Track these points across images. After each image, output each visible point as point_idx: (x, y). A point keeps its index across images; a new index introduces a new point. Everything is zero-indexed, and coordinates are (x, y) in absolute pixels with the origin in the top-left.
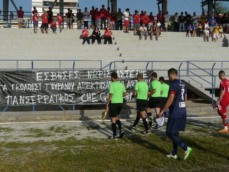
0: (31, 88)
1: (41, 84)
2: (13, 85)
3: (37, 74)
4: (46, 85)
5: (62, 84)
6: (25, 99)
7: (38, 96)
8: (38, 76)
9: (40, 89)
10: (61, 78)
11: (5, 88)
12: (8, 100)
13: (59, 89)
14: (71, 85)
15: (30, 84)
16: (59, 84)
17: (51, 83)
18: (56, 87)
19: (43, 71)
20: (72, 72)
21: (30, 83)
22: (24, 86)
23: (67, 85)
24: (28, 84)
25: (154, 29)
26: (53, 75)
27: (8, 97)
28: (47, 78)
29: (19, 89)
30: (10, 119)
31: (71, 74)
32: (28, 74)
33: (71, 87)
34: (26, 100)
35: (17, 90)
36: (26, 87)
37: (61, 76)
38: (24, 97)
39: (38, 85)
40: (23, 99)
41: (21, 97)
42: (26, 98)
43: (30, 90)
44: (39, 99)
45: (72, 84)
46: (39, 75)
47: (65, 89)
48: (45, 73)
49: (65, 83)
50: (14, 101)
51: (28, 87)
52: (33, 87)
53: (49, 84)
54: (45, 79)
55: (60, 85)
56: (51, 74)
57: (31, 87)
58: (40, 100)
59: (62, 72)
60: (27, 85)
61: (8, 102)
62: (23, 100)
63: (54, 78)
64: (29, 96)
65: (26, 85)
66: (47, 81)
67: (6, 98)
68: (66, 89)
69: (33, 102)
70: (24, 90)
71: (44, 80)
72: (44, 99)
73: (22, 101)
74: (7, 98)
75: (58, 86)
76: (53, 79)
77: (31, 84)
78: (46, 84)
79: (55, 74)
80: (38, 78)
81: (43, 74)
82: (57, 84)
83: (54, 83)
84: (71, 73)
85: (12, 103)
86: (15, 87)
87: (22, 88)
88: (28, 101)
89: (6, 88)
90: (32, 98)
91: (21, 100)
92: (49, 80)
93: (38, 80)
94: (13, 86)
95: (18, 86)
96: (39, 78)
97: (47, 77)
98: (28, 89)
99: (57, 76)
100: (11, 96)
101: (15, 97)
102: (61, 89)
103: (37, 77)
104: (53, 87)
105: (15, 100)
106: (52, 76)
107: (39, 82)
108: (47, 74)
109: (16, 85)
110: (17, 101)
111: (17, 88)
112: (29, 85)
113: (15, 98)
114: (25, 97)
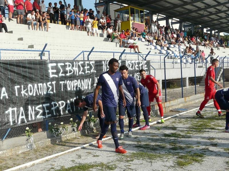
0: (43, 90)
1: (55, 82)
2: (16, 87)
3: (50, 65)
4: (61, 84)
5: (79, 80)
6: (35, 110)
7: (53, 103)
8: (50, 69)
9: (55, 91)
10: (78, 72)
11: (4, 93)
12: (11, 116)
13: (75, 89)
14: (88, 83)
15: (41, 84)
16: (75, 81)
17: (67, 81)
18: (72, 87)
19: (57, 62)
20: (88, 62)
21: (41, 82)
22: (34, 88)
23: (84, 83)
24: (39, 84)
25: (44, 18)
26: (68, 66)
27: (10, 110)
28: (62, 73)
29: (27, 94)
30: (20, 152)
31: (87, 66)
32: (38, 66)
33: (88, 86)
34: (37, 113)
35: (23, 95)
36: (36, 89)
37: (77, 69)
38: (33, 107)
39: (52, 85)
40: (32, 110)
41: (30, 107)
42: (37, 108)
43: (41, 94)
44: (53, 108)
45: (89, 80)
46: (53, 68)
47: (82, 88)
48: (59, 65)
49: (82, 80)
50: (21, 117)
51: (38, 89)
52: (45, 89)
53: (64, 82)
54: (60, 75)
55: (77, 83)
56: (66, 65)
57: (43, 88)
58: (55, 110)
59: (78, 62)
60: (38, 86)
61: (11, 120)
62: (33, 114)
63: (70, 73)
64: (41, 106)
65: (36, 85)
66: (62, 77)
67: (7, 112)
68: (83, 90)
69: (47, 114)
70: (34, 95)
71: (58, 75)
72: (60, 108)
73: (31, 115)
74: (9, 112)
75: (75, 85)
76: (68, 74)
77: (43, 83)
78: (61, 82)
79: (71, 65)
80: (51, 74)
81: (57, 66)
82: (73, 81)
83: (70, 81)
84: (87, 64)
85: (18, 121)
86: (20, 90)
87: (31, 91)
88: (40, 114)
89: (6, 94)
90: (45, 107)
91: (31, 113)
92: (64, 75)
93: (51, 76)
94: (18, 88)
95: (24, 89)
96: (53, 73)
97: (62, 71)
98: (39, 92)
99: (73, 69)
100: (15, 109)
101: (22, 109)
102: (78, 89)
103: (50, 71)
104: (69, 87)
105: (22, 115)
106: (68, 69)
107: (53, 79)
108: (62, 66)
109: (21, 88)
110: (24, 117)
111: (23, 92)
112: (41, 86)
113: (22, 111)
114: (35, 108)
